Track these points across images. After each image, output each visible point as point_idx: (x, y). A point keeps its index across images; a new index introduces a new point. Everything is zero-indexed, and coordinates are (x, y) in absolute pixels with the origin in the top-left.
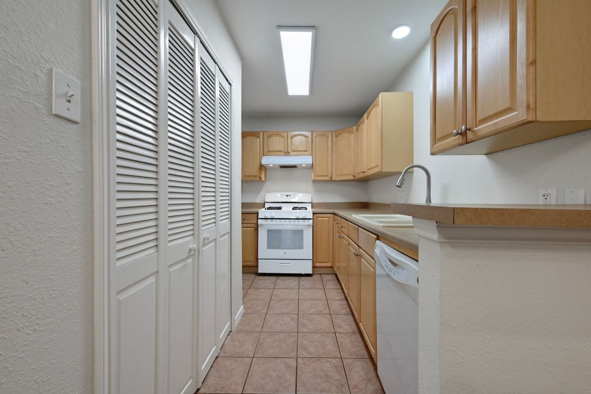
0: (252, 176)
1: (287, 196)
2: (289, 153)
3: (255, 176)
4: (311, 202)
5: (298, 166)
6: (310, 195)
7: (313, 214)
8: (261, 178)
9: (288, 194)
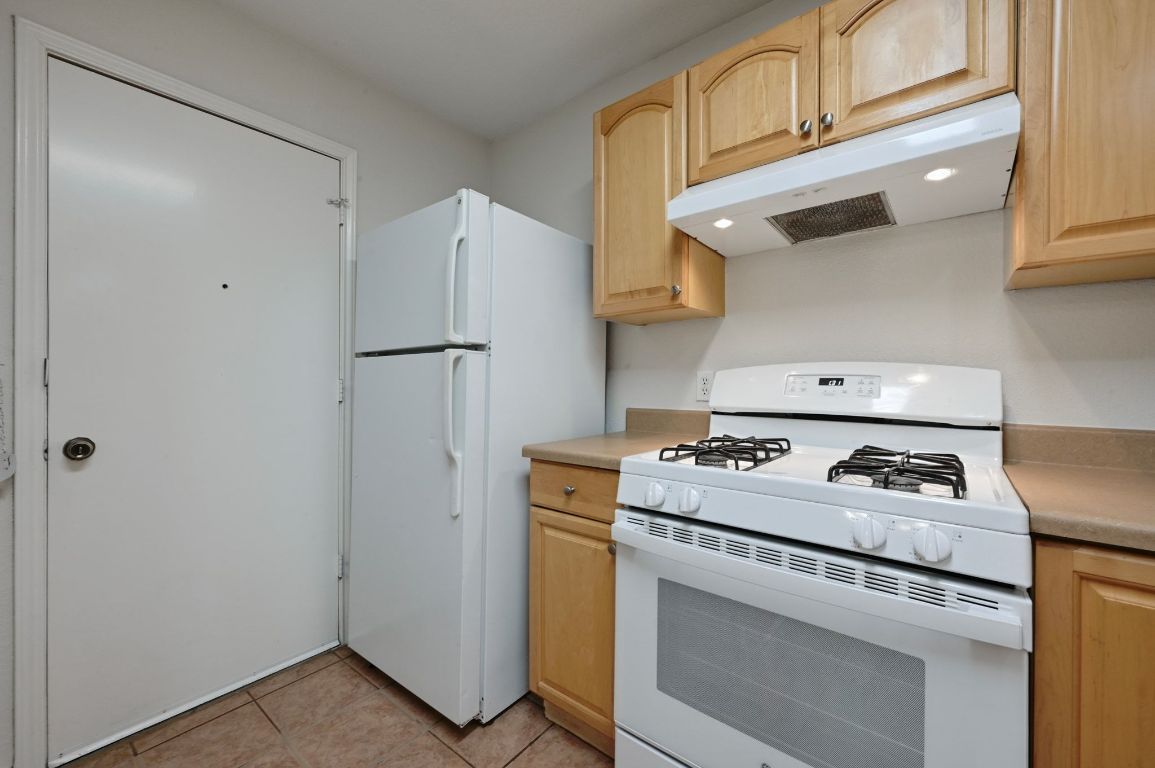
0: (639, 292)
1: (824, 382)
2: (829, 128)
3: (651, 291)
4: (996, 418)
5: (896, 206)
6: (994, 377)
7: (1037, 538)
8: (675, 295)
9: (831, 370)
